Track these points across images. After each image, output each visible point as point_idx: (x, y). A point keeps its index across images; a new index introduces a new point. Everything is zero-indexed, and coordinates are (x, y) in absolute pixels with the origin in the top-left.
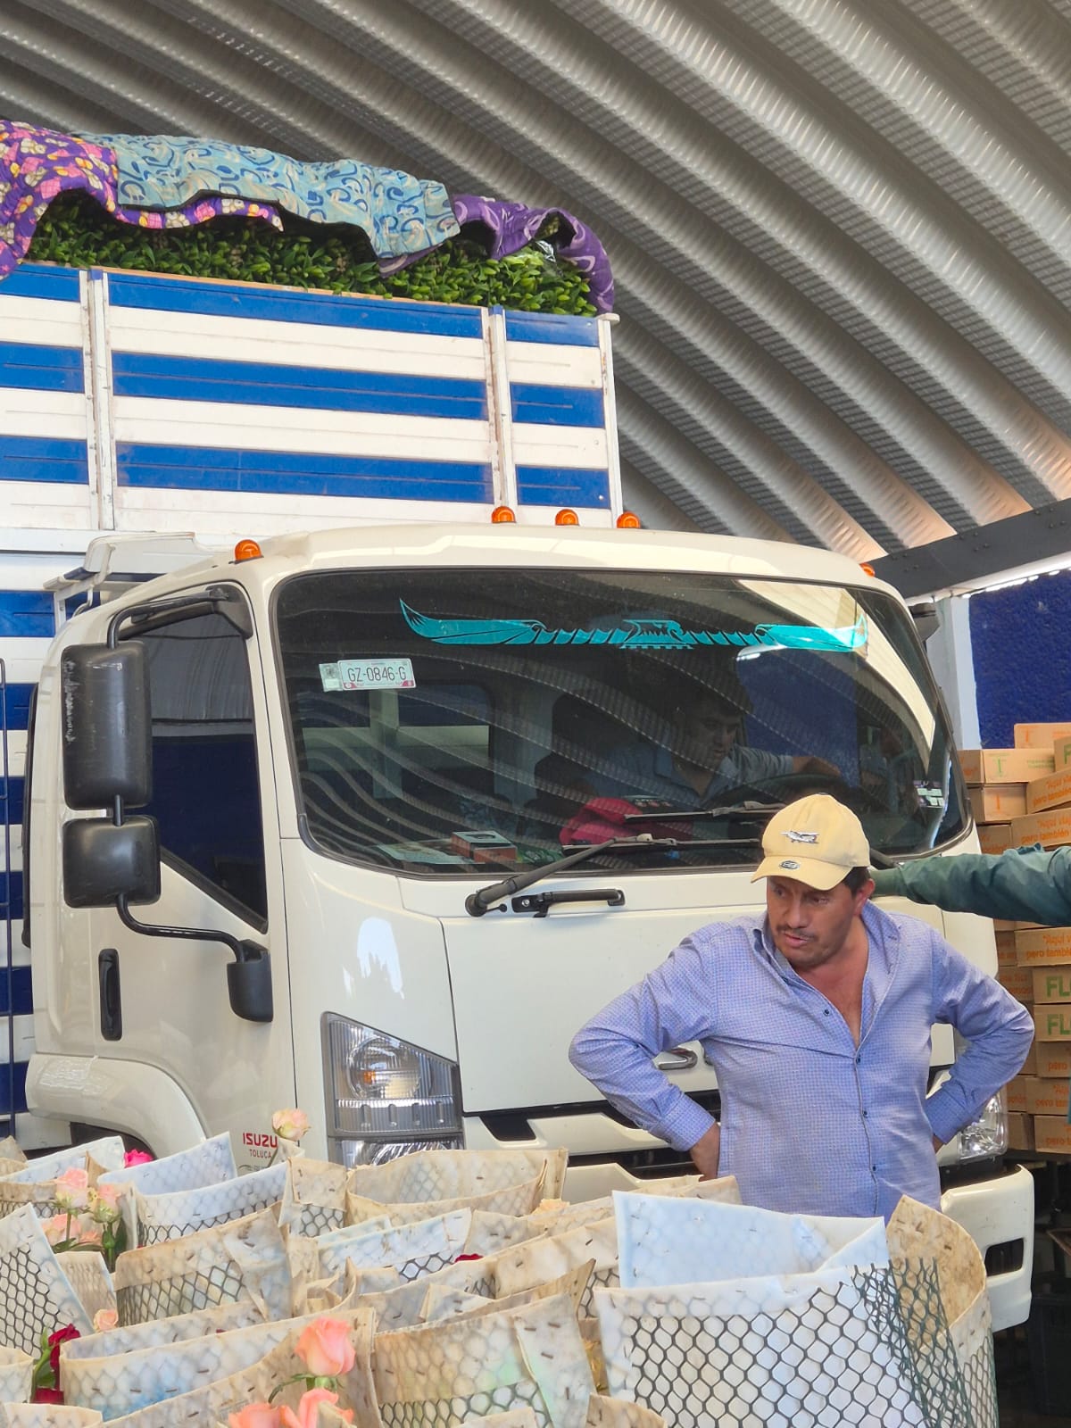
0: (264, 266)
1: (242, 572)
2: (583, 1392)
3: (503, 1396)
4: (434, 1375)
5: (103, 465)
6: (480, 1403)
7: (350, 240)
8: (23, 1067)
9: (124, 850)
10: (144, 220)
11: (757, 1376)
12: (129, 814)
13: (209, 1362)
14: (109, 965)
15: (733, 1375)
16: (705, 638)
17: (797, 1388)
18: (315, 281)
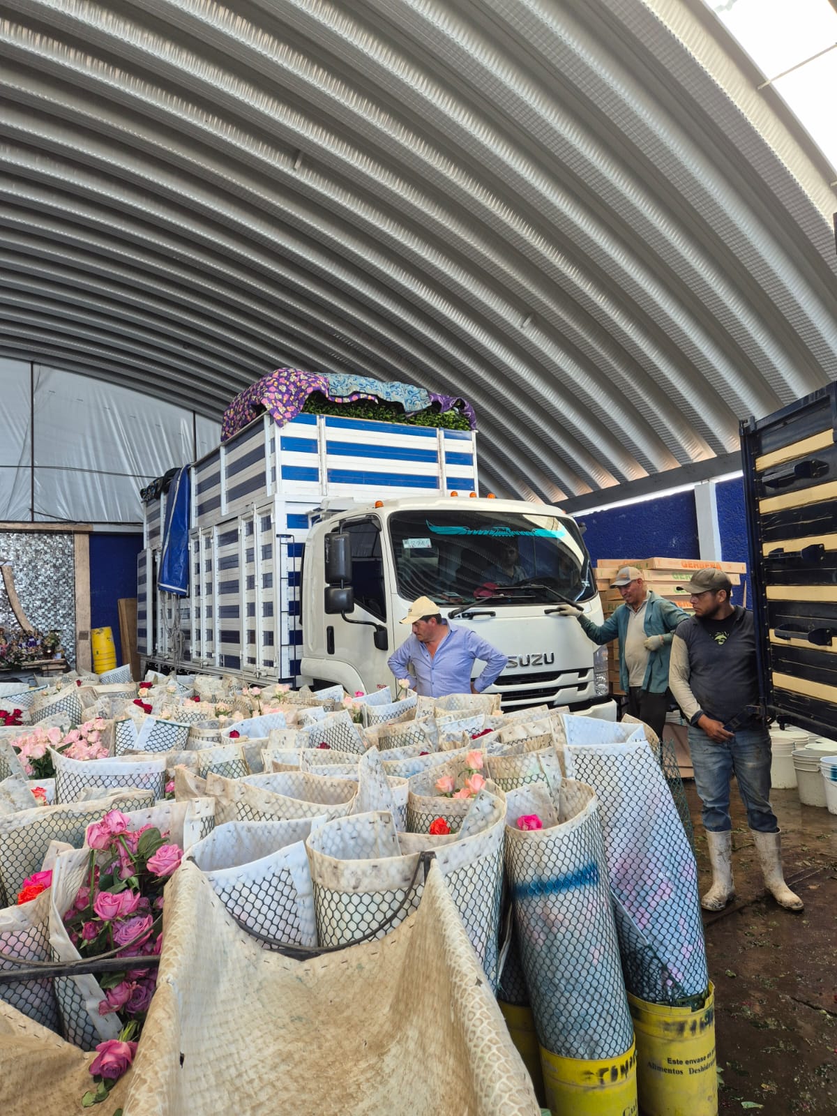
0: (371, 415)
1: (377, 511)
2: (559, 777)
3: (535, 778)
4: (512, 770)
5: (323, 476)
6: (528, 780)
7: (398, 407)
8: (300, 661)
9: (343, 596)
10: (337, 400)
11: (619, 774)
12: (345, 586)
13: (428, 763)
14: (330, 631)
15: (611, 773)
16: (517, 533)
17: (632, 778)
18: (386, 419)
